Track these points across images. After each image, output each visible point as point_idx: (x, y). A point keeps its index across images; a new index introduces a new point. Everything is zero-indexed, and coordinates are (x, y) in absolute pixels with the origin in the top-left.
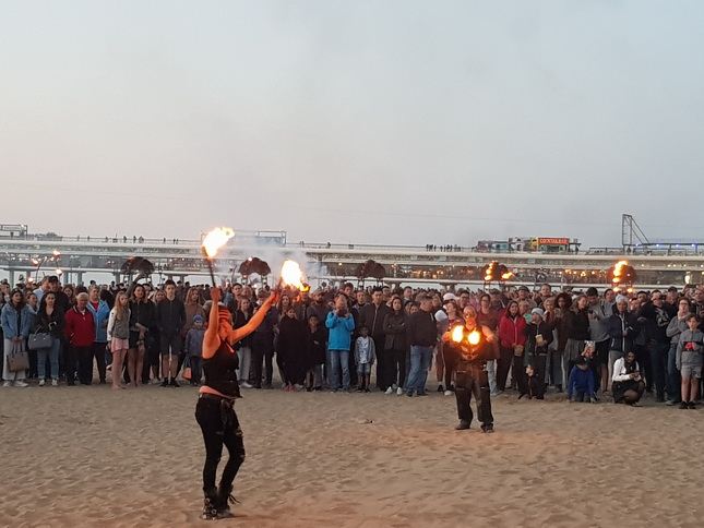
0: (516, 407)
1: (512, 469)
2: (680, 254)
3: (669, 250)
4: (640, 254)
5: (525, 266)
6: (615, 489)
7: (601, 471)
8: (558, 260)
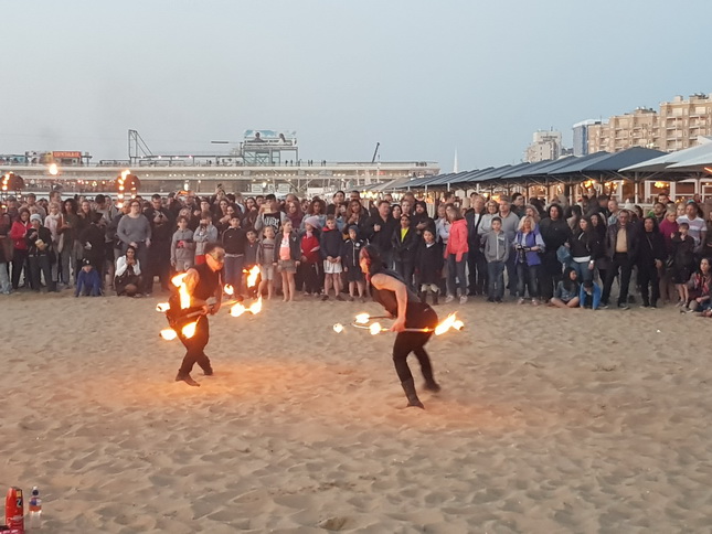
0: (27, 303)
1: (21, 357)
2: (180, 165)
3: (170, 162)
4: (145, 165)
5: (41, 177)
6: (113, 369)
7: (101, 355)
8: (72, 172)
